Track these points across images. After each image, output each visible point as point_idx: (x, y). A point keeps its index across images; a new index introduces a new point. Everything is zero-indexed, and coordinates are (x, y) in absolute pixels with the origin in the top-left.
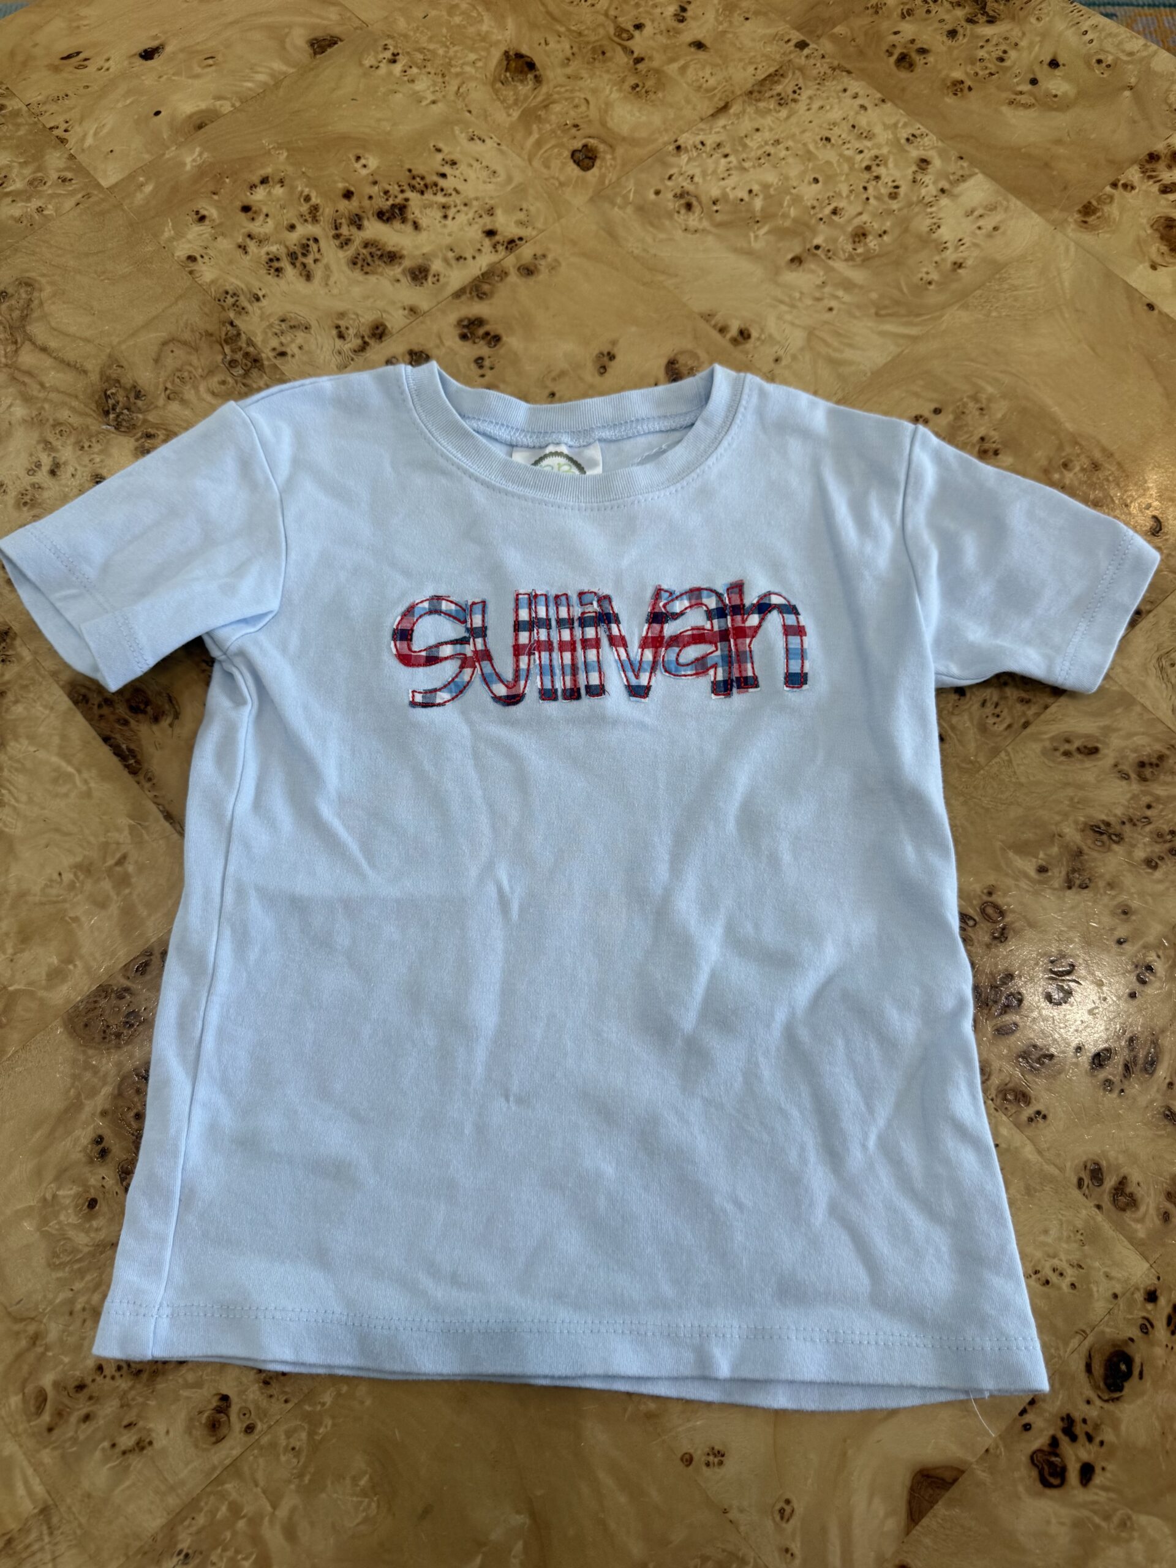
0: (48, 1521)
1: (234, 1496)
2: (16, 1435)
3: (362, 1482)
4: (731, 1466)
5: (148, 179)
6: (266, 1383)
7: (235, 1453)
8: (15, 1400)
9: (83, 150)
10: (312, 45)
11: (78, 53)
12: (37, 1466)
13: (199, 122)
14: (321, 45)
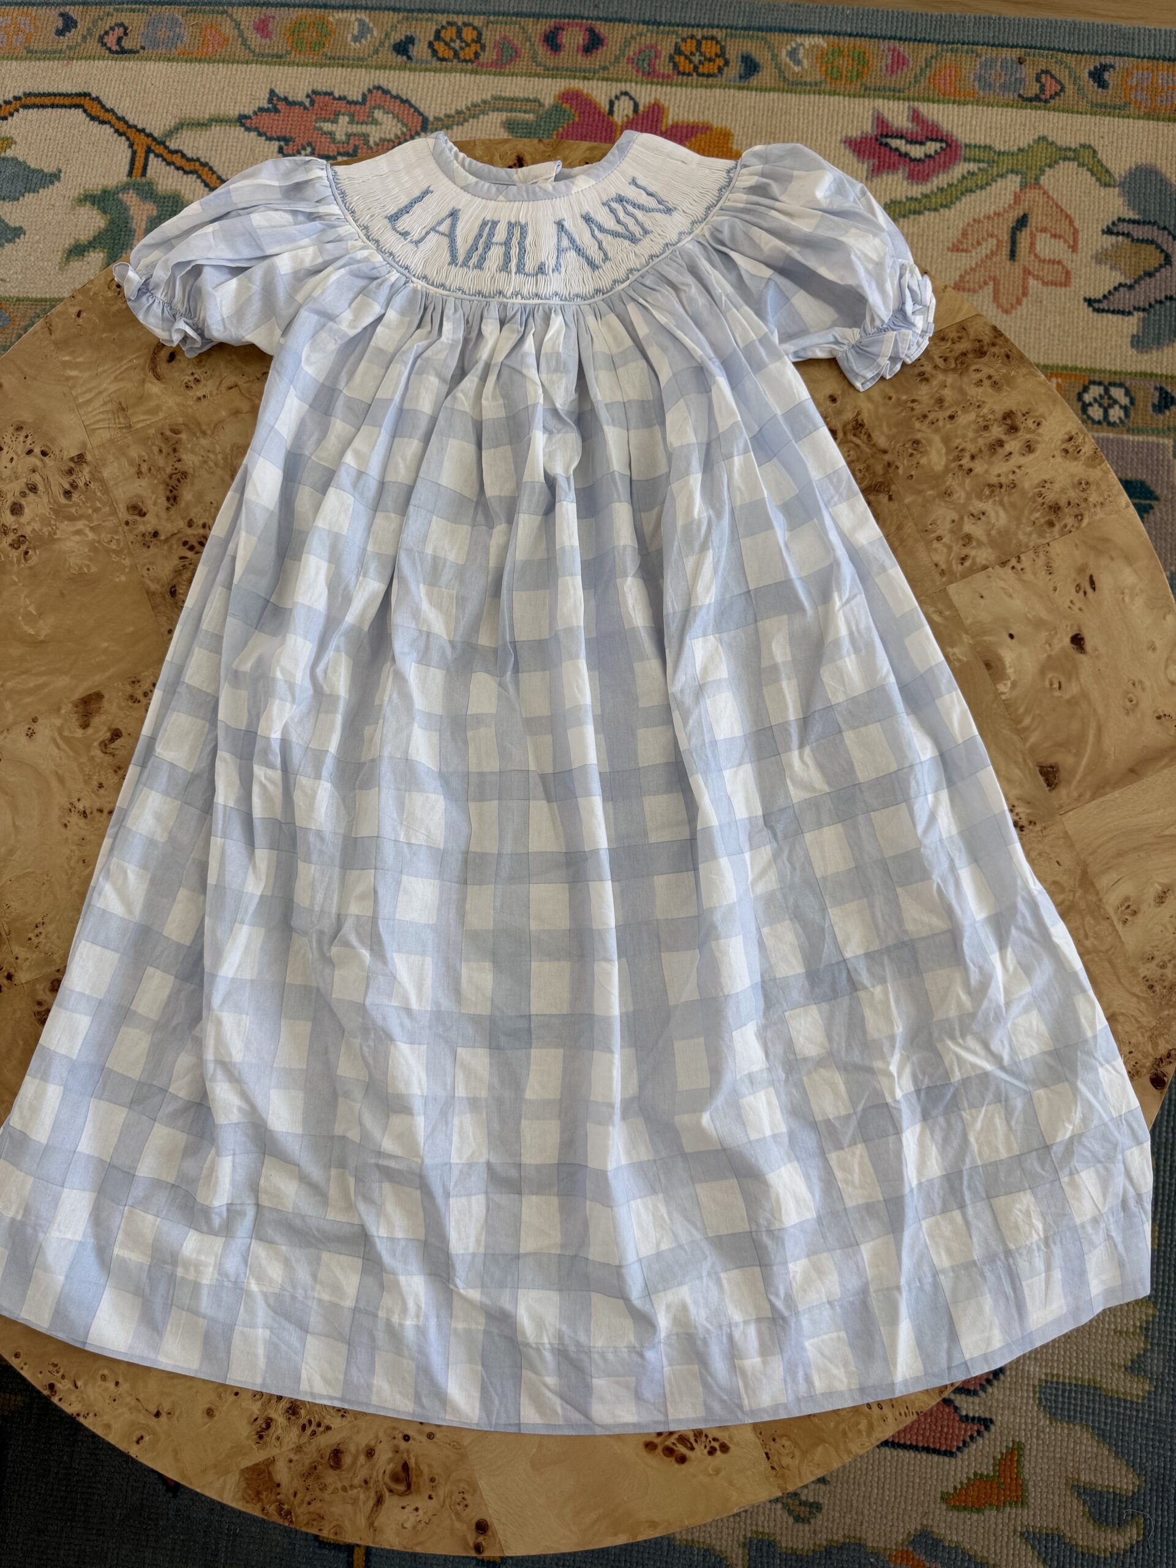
0: (125, 428)
1: (103, 510)
2: (166, 418)
3: (85, 570)
4: (23, 739)
5: (946, 618)
6: (143, 535)
7: (120, 515)
8: (181, 420)
9: (989, 577)
10: (1051, 767)
11: (1094, 589)
12: (149, 426)
13: (993, 664)
14: (1050, 775)
